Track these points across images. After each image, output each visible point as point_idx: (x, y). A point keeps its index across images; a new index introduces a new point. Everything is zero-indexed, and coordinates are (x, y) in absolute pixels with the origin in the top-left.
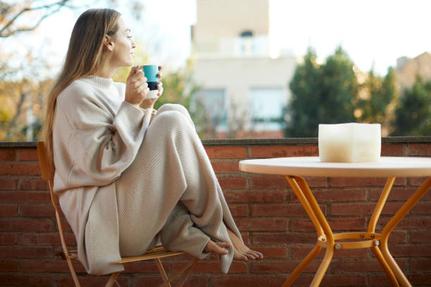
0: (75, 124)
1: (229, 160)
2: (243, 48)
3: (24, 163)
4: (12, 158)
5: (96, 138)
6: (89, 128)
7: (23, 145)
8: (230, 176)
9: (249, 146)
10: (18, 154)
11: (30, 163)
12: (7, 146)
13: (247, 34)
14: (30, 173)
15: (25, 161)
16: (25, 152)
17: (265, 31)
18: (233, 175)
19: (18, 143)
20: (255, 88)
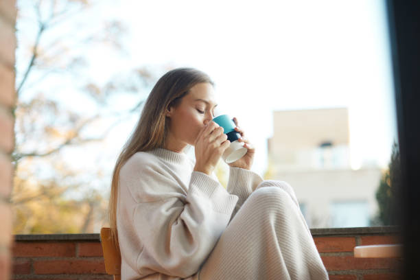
0: (138, 197)
1: (335, 254)
2: (323, 160)
3: (84, 259)
4: (71, 253)
5: (165, 210)
6: (155, 201)
7: (85, 238)
8: (336, 275)
9: (359, 236)
10: (80, 249)
11: (92, 259)
12: (66, 238)
13: (326, 144)
14: (92, 271)
15: (87, 257)
16: (87, 247)
17: (346, 142)
18: (340, 273)
19: (79, 235)
20: (338, 202)
